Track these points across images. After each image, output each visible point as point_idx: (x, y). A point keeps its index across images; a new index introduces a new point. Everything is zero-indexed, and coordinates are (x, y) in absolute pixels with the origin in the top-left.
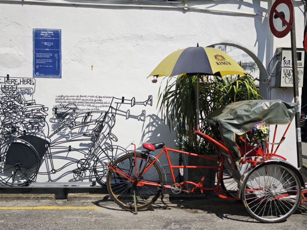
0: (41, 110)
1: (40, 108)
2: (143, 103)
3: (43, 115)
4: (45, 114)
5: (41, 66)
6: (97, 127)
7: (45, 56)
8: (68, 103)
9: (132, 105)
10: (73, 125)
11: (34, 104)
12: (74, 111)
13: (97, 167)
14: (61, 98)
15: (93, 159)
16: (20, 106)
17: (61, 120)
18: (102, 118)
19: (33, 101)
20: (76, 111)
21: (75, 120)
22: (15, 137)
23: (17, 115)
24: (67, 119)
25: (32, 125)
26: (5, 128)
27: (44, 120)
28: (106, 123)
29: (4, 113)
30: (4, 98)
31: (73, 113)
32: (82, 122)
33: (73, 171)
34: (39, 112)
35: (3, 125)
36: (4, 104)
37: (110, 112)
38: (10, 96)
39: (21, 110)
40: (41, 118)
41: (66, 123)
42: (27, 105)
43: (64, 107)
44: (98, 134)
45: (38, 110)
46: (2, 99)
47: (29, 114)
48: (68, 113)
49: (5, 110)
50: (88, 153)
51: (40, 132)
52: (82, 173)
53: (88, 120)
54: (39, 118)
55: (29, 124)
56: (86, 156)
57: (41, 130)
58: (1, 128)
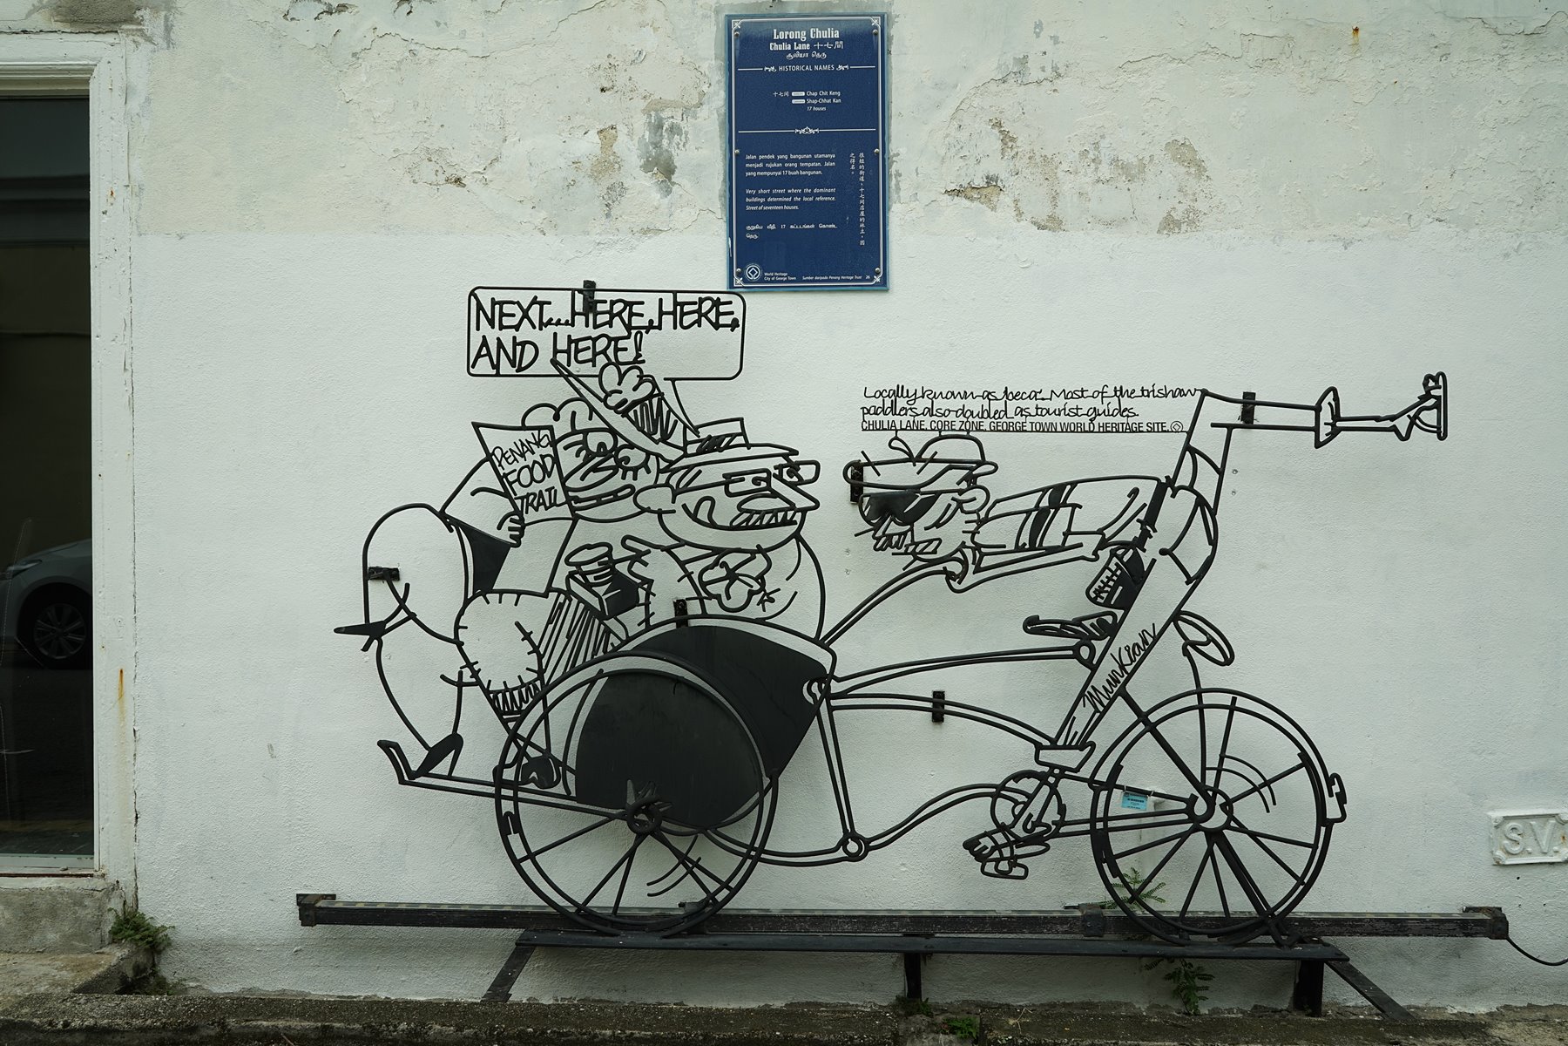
0: (780, 478)
1: (770, 464)
2: (1388, 424)
3: (792, 506)
4: (802, 502)
5: (772, 227)
6: (1107, 573)
7: (792, 169)
8: (936, 434)
9: (1323, 438)
10: (964, 563)
11: (740, 440)
12: (971, 480)
13: (1111, 824)
14: (894, 404)
15: (1086, 772)
16: (658, 456)
17: (891, 536)
18: (1138, 521)
19: (735, 427)
20: (980, 481)
21: (974, 533)
22: (629, 639)
23: (643, 510)
24: (926, 529)
25: (724, 565)
26: (575, 586)
27: (797, 536)
28: (1163, 552)
29: (568, 500)
30: (565, 414)
31: (961, 492)
32: (1018, 549)
33: (970, 845)
34: (769, 487)
35: (564, 571)
36: (566, 448)
37: (1184, 479)
38: (602, 395)
39: (663, 478)
40: (776, 525)
41: (921, 552)
42: (700, 452)
43: (911, 459)
44: (1114, 616)
45: (764, 475)
46: (557, 417)
47: (707, 504)
48: (938, 494)
49: (574, 482)
50: (1053, 735)
51: (771, 609)
52: (1019, 861)
53: (1053, 537)
54: (769, 526)
55: (711, 560)
56: (1046, 756)
57: (781, 599)
58: (549, 589)
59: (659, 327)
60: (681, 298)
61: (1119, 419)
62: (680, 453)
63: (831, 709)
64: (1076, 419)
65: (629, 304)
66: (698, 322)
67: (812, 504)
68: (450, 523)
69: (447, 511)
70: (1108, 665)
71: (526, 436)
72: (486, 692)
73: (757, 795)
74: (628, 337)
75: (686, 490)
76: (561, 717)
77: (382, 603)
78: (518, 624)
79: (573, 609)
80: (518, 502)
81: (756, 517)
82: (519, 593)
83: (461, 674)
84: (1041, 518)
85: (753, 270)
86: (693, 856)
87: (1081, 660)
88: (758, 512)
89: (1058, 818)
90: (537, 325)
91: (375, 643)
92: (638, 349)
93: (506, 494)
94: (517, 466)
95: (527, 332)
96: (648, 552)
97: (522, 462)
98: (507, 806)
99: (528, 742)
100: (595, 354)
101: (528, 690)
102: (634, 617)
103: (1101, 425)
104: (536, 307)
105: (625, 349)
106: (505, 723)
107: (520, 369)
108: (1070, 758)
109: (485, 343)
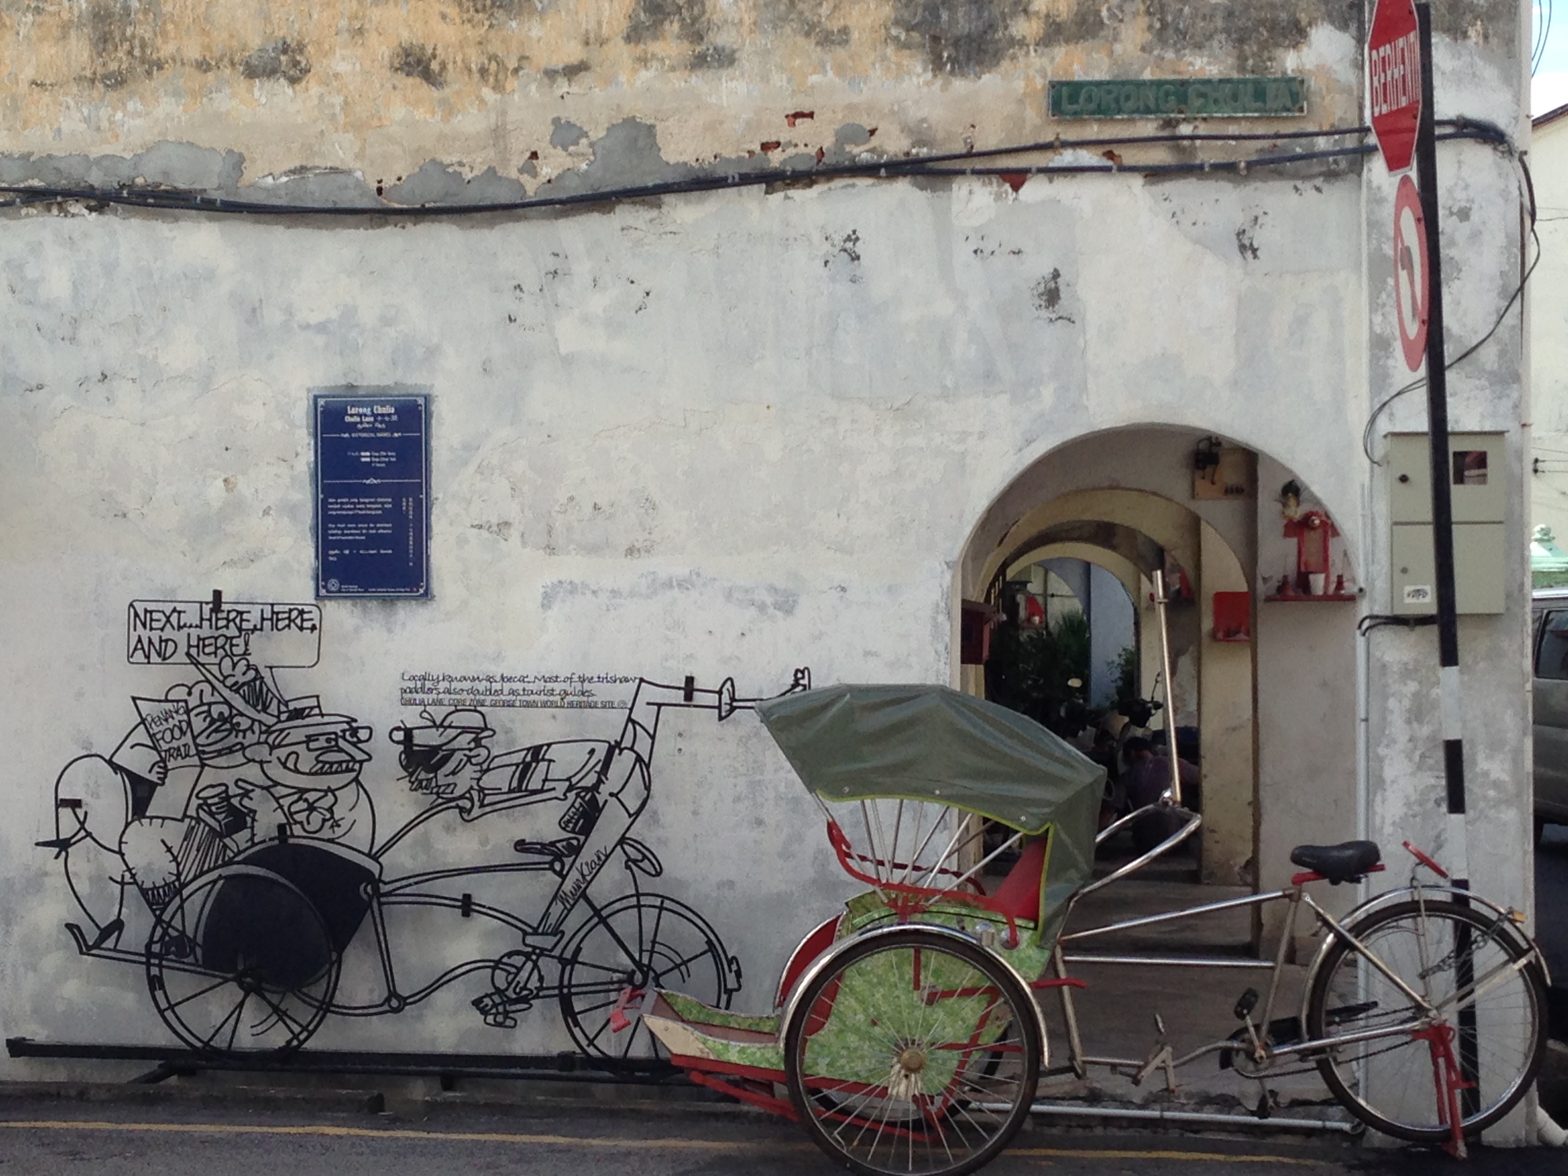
0: (344, 738)
1: (338, 729)
3: (353, 759)
4: (359, 756)
5: (347, 552)
6: (573, 810)
7: (360, 509)
8: (453, 708)
9: (723, 714)
10: (471, 800)
11: (316, 711)
12: (477, 742)
13: (573, 990)
14: (423, 686)
15: (557, 952)
16: (260, 722)
17: (422, 780)
18: (595, 772)
19: (313, 702)
20: (483, 742)
21: (479, 779)
22: (240, 852)
23: (249, 761)
24: (446, 776)
25: (306, 800)
26: (202, 814)
27: (356, 780)
28: (611, 795)
29: (198, 753)
30: (196, 691)
31: (470, 750)
32: (510, 791)
33: (477, 1003)
34: (337, 745)
35: (195, 802)
36: (197, 715)
37: (627, 743)
38: (221, 678)
39: (263, 737)
40: (342, 772)
41: (443, 793)
42: (289, 719)
43: (435, 725)
44: (578, 840)
45: (333, 736)
46: (190, 694)
47: (294, 756)
48: (454, 751)
49: (201, 740)
50: (535, 925)
51: (339, 832)
52: (511, 1015)
53: (535, 783)
54: (336, 772)
55: (296, 797)
56: (530, 940)
57: (345, 825)
58: (185, 815)
59: (261, 629)
60: (276, 609)
61: (582, 698)
62: (275, 720)
63: (380, 904)
64: (551, 698)
65: (241, 613)
66: (289, 626)
67: (366, 757)
68: (117, 768)
69: (114, 760)
70: (574, 875)
71: (169, 706)
72: (141, 888)
73: (327, 966)
74: (239, 637)
75: (279, 746)
76: (192, 908)
77: (68, 825)
78: (163, 841)
79: (201, 831)
80: (163, 754)
81: (327, 766)
82: (164, 819)
83: (123, 877)
84: (525, 769)
85: (334, 585)
86: (283, 1007)
87: (555, 871)
88: (327, 762)
89: (538, 985)
90: (176, 625)
91: (63, 854)
92: (247, 644)
93: (154, 748)
94: (161, 728)
95: (168, 633)
96: (253, 790)
97: (166, 725)
98: (155, 971)
99: (169, 924)
100: (217, 648)
101: (169, 888)
102: (242, 837)
103: (569, 702)
104: (175, 615)
105: (237, 645)
106: (153, 911)
107: (165, 659)
108: (546, 942)
109: (140, 640)
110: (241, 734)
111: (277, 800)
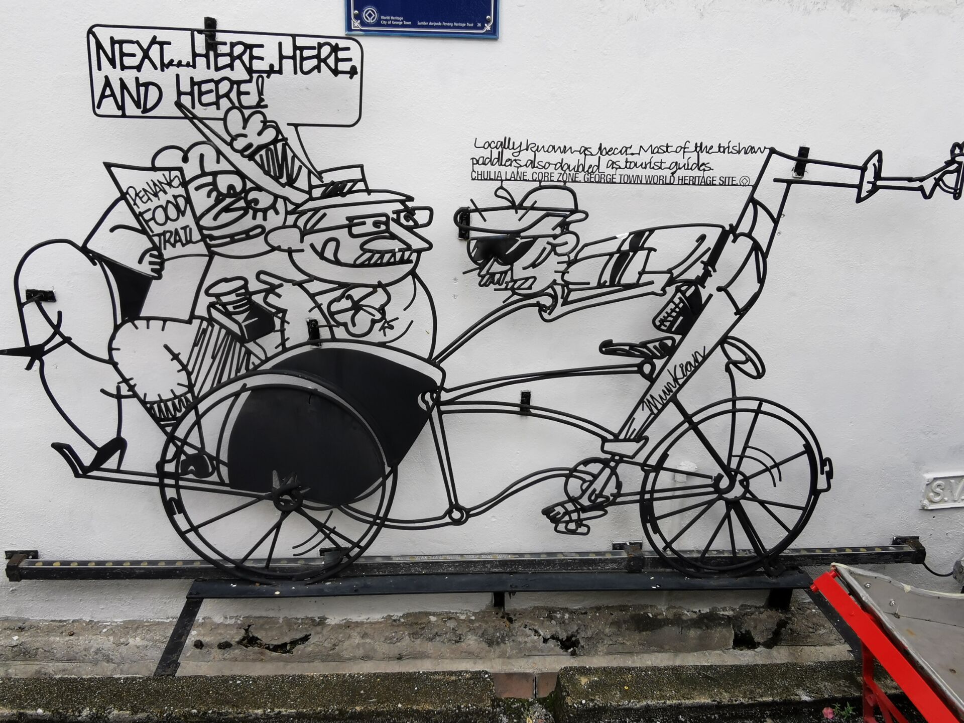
0: (397, 221)
1: (389, 209)
2: (917, 184)
3: (409, 247)
4: (417, 244)
6: (672, 306)
8: (537, 184)
9: (864, 194)
10: (555, 297)
11: (360, 186)
12: (564, 226)
13: (656, 495)
14: (501, 154)
16: (286, 199)
17: (493, 275)
18: (702, 262)
19: (356, 174)
20: (572, 228)
21: (564, 273)
22: (268, 359)
23: (273, 249)
24: (524, 268)
25: (350, 297)
26: (215, 314)
27: (413, 273)
28: (719, 289)
29: (204, 238)
30: (194, 155)
31: (555, 237)
32: (600, 285)
33: (547, 512)
34: (387, 230)
35: (204, 301)
36: (197, 189)
37: (744, 228)
38: (228, 139)
39: (291, 219)
40: (395, 263)
41: (519, 288)
42: (324, 196)
43: (514, 206)
44: (673, 340)
45: (384, 219)
47: (332, 245)
48: (535, 238)
49: (207, 221)
50: (616, 431)
51: (391, 334)
52: (584, 522)
53: (630, 276)
54: (389, 264)
55: (338, 293)
56: (608, 447)
57: (399, 326)
58: (193, 316)
59: (280, 72)
60: (300, 42)
61: (696, 173)
62: (307, 196)
63: (441, 413)
64: (659, 173)
65: (249, 47)
66: (318, 68)
67: (426, 245)
68: (95, 258)
69: (90, 246)
70: (665, 379)
71: (158, 176)
72: (143, 402)
73: (381, 479)
74: (250, 81)
75: (312, 231)
76: (212, 423)
77: (38, 329)
78: (166, 347)
79: (215, 335)
80: (156, 239)
81: (377, 256)
82: (165, 320)
83: (118, 389)
84: (622, 259)
86: (330, 524)
87: (644, 375)
88: (378, 252)
89: (615, 491)
90: (158, 65)
91: (37, 363)
92: (260, 93)
93: (143, 231)
94: (151, 205)
95: (148, 74)
96: (281, 286)
97: (155, 202)
98: (171, 493)
99: (184, 442)
100: (219, 97)
101: (180, 401)
102: (271, 342)
103: (681, 178)
104: (156, 48)
105: (248, 93)
106: (163, 428)
107: (145, 110)
108: (628, 448)
109: (108, 83)
110: (260, 215)
111: (312, 296)
